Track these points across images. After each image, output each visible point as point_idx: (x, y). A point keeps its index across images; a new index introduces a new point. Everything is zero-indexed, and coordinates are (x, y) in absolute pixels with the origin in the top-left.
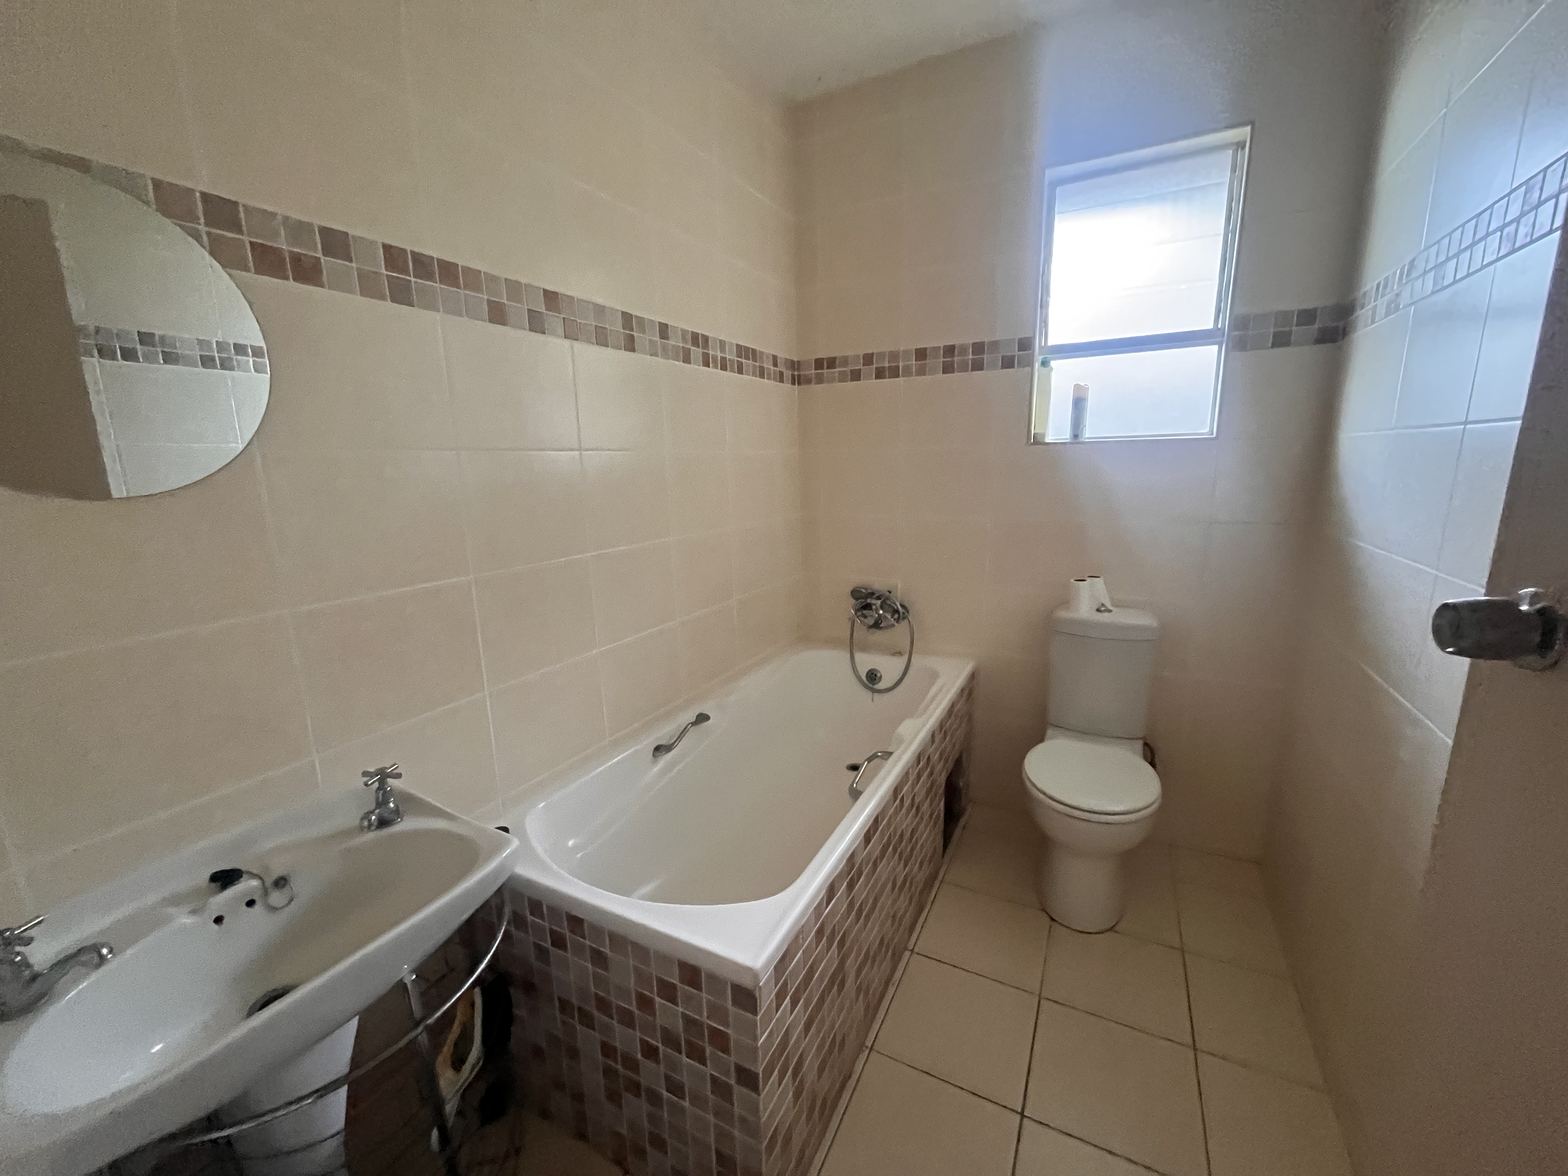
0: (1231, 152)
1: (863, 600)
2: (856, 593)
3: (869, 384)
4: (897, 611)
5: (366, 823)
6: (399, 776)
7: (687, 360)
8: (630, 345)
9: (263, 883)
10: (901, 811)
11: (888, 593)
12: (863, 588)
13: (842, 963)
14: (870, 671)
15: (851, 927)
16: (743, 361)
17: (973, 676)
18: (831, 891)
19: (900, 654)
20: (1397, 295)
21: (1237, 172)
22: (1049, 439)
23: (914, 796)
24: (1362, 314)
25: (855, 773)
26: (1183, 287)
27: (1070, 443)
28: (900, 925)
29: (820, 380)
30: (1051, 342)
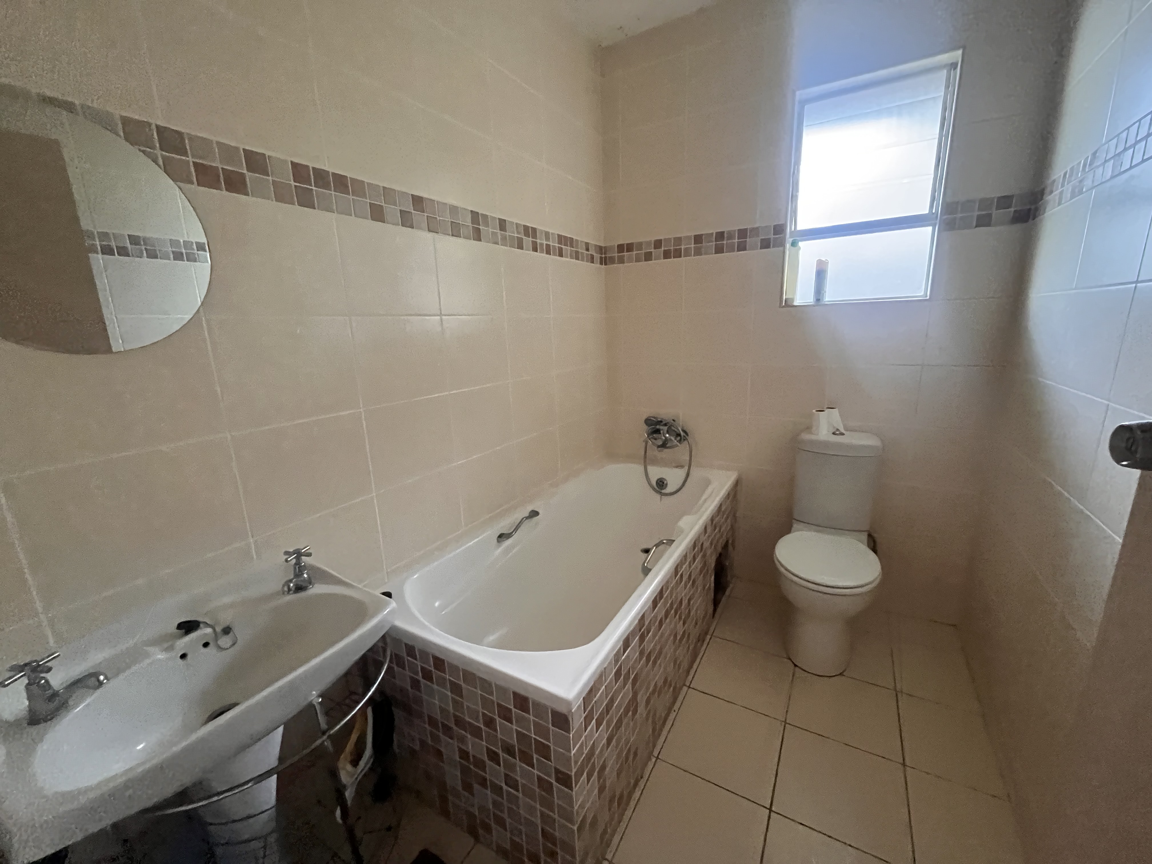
0: (945, 71)
1: (653, 427)
2: (648, 422)
3: (659, 264)
4: (679, 435)
5: (286, 589)
6: (309, 555)
7: (520, 247)
8: (478, 237)
9: (214, 630)
10: (680, 584)
11: (673, 422)
12: (652, 417)
13: (635, 694)
14: (658, 480)
15: (641, 669)
16: (563, 246)
17: (737, 483)
18: (626, 643)
19: (682, 467)
20: (1081, 181)
21: (950, 89)
22: (796, 303)
23: (691, 572)
24: (1051, 199)
25: (646, 555)
26: (905, 181)
27: (814, 306)
28: (679, 668)
29: (621, 261)
30: (800, 227)
